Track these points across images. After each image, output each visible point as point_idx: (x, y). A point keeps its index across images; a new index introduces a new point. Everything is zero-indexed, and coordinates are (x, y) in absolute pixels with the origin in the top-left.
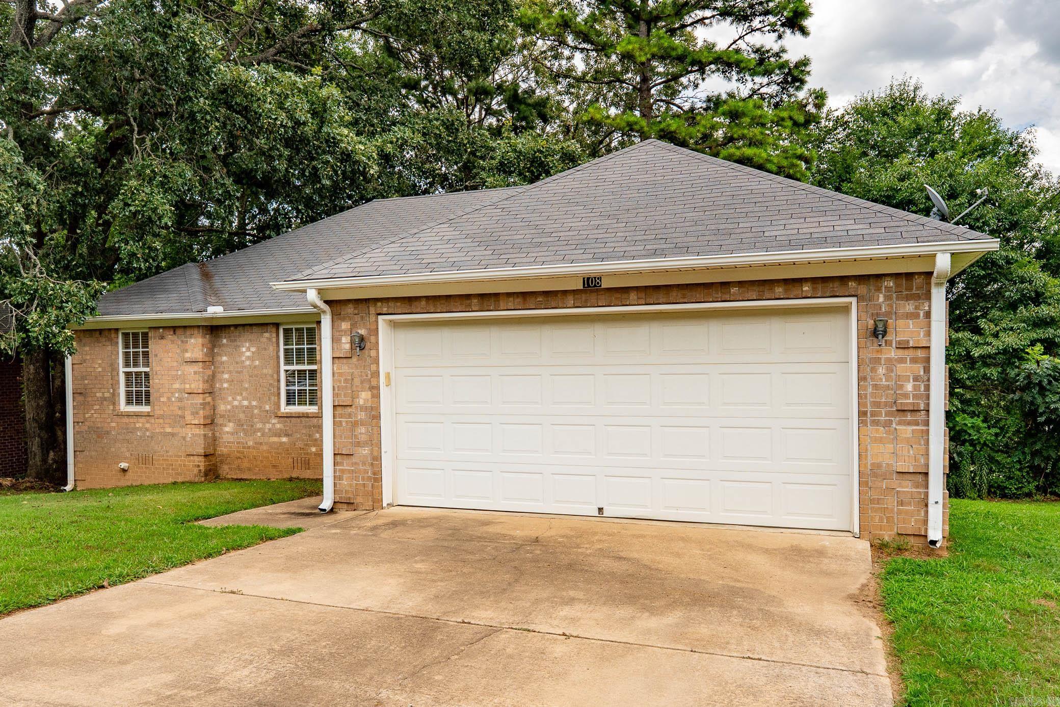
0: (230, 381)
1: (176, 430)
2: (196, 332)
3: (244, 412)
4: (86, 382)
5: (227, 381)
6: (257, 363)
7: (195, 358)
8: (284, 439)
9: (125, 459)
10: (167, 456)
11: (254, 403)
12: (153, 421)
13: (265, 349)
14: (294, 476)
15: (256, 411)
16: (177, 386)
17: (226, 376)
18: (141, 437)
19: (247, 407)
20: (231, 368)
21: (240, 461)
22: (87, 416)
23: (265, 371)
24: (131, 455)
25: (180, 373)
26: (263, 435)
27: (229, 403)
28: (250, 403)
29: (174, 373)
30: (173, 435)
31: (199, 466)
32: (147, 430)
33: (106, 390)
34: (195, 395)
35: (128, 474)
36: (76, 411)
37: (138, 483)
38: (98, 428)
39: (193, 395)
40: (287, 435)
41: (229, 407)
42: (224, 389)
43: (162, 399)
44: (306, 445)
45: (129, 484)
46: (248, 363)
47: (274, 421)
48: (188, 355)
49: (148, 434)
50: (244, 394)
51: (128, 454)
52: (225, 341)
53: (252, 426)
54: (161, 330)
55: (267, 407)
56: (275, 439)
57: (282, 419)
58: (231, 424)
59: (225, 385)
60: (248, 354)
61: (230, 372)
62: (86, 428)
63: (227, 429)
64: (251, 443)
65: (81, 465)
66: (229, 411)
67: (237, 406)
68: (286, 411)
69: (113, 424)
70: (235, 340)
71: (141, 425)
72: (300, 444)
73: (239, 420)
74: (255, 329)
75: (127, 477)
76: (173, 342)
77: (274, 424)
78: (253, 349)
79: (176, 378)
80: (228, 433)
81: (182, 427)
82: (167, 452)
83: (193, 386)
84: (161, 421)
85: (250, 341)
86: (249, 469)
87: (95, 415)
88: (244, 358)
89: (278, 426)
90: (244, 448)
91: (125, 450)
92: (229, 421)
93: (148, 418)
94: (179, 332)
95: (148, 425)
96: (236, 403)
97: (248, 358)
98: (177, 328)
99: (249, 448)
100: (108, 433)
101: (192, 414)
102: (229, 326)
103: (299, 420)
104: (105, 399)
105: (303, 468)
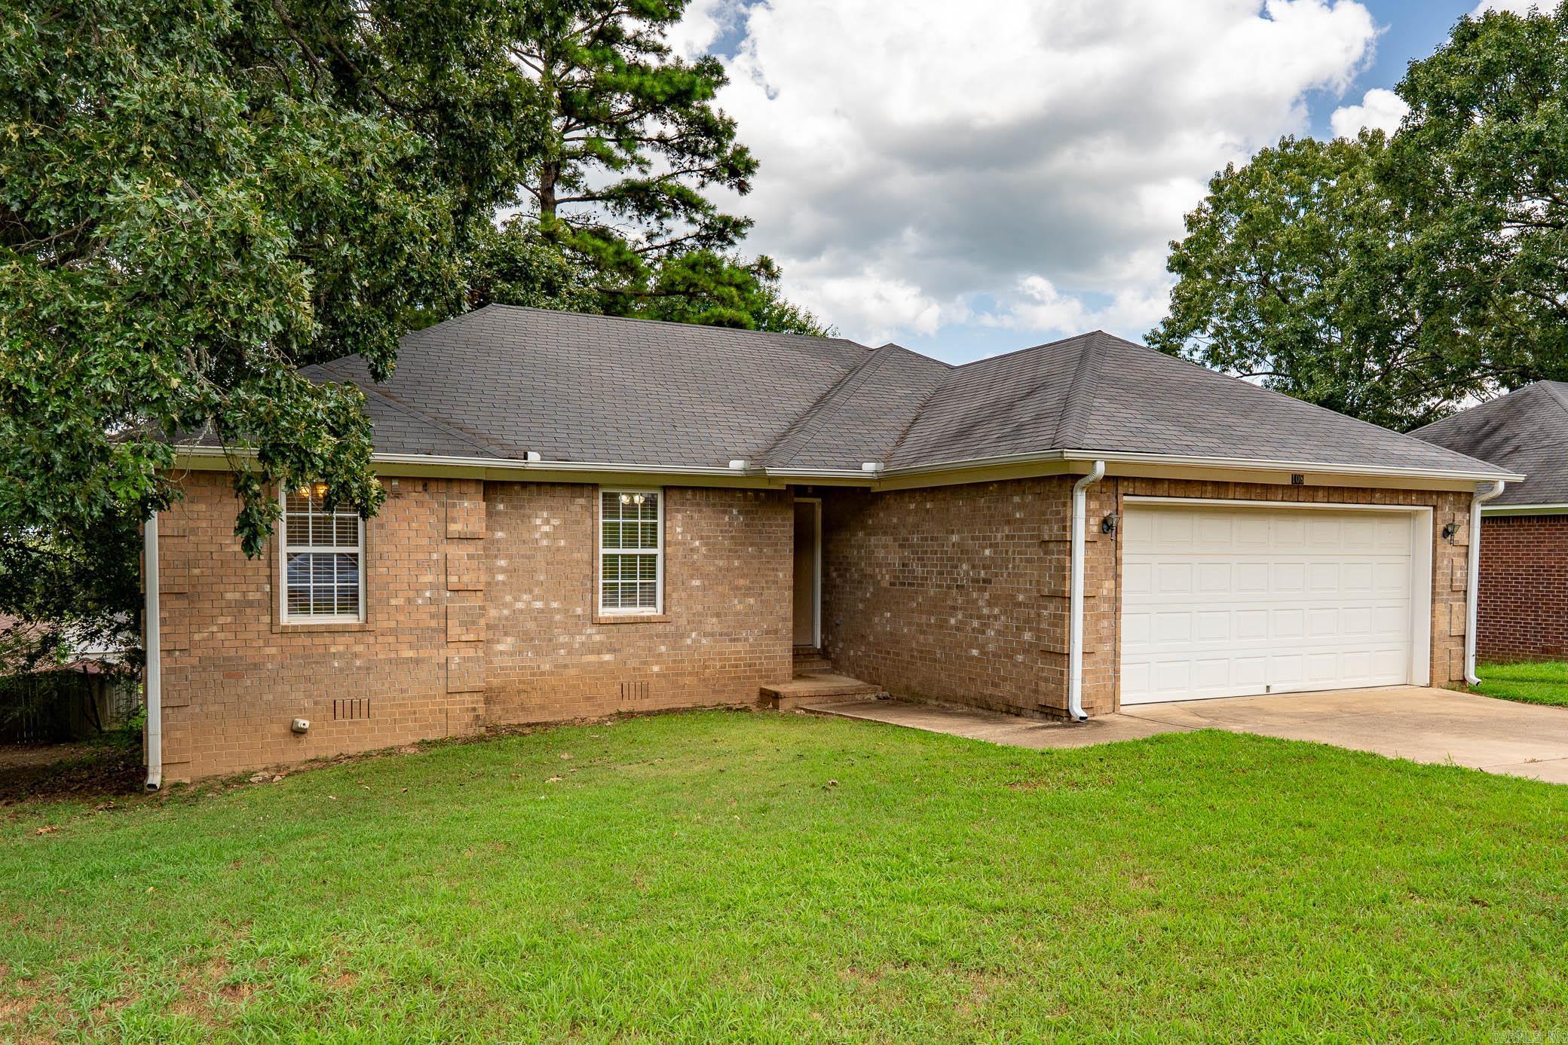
0: (509, 571)
1: (423, 654)
2: (472, 489)
3: (536, 619)
4: (196, 571)
5: (503, 570)
6: (562, 543)
7: (474, 534)
8: (607, 657)
9: (302, 711)
10: (403, 699)
11: (555, 605)
12: (371, 640)
13: (578, 522)
14: (623, 709)
15: (558, 617)
16: (428, 578)
17: (502, 563)
18: (341, 670)
19: (542, 611)
20: (513, 550)
21: (523, 696)
22: (197, 637)
23: (576, 556)
24: (316, 703)
25: (435, 556)
26: (569, 653)
27: (505, 605)
28: (547, 604)
29: (421, 556)
30: (417, 661)
31: (474, 709)
32: (356, 655)
33: (253, 587)
34: (468, 593)
35: (302, 738)
36: (166, 630)
37: (331, 754)
38: (229, 659)
39: (463, 594)
40: (612, 650)
41: (506, 612)
42: (497, 583)
43: (393, 602)
44: (645, 663)
45: (311, 756)
46: (545, 543)
47: (589, 631)
48: (455, 528)
49: (358, 663)
50: (536, 591)
51: (307, 703)
52: (501, 507)
53: (550, 640)
54: (395, 483)
55: (579, 611)
56: (592, 658)
57: (605, 627)
58: (509, 640)
59: (500, 577)
60: (546, 528)
61: (510, 557)
62: (196, 661)
63: (501, 647)
64: (546, 667)
65: (178, 734)
66: (507, 618)
67: (521, 611)
68: (606, 615)
69: (273, 651)
70: (522, 507)
71: (341, 648)
72: (633, 663)
73: (526, 633)
74: (559, 490)
75: (304, 745)
76: (420, 504)
77: (590, 635)
78: (555, 522)
79: (422, 566)
80: (502, 653)
81: (438, 647)
82: (402, 691)
83: (465, 579)
84: (391, 639)
85: (552, 508)
86: (542, 707)
87: (221, 636)
88: (537, 536)
89: (597, 638)
90: (532, 675)
91: (300, 695)
92: (506, 634)
93: (359, 635)
94: (432, 487)
95: (359, 648)
96: (520, 605)
97: (547, 535)
98: (427, 481)
99: (543, 674)
100: (256, 666)
101: (462, 624)
102: (511, 484)
103: (633, 627)
104: (250, 604)
105: (638, 697)
